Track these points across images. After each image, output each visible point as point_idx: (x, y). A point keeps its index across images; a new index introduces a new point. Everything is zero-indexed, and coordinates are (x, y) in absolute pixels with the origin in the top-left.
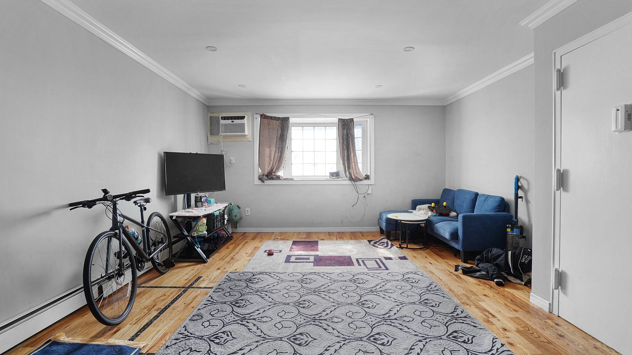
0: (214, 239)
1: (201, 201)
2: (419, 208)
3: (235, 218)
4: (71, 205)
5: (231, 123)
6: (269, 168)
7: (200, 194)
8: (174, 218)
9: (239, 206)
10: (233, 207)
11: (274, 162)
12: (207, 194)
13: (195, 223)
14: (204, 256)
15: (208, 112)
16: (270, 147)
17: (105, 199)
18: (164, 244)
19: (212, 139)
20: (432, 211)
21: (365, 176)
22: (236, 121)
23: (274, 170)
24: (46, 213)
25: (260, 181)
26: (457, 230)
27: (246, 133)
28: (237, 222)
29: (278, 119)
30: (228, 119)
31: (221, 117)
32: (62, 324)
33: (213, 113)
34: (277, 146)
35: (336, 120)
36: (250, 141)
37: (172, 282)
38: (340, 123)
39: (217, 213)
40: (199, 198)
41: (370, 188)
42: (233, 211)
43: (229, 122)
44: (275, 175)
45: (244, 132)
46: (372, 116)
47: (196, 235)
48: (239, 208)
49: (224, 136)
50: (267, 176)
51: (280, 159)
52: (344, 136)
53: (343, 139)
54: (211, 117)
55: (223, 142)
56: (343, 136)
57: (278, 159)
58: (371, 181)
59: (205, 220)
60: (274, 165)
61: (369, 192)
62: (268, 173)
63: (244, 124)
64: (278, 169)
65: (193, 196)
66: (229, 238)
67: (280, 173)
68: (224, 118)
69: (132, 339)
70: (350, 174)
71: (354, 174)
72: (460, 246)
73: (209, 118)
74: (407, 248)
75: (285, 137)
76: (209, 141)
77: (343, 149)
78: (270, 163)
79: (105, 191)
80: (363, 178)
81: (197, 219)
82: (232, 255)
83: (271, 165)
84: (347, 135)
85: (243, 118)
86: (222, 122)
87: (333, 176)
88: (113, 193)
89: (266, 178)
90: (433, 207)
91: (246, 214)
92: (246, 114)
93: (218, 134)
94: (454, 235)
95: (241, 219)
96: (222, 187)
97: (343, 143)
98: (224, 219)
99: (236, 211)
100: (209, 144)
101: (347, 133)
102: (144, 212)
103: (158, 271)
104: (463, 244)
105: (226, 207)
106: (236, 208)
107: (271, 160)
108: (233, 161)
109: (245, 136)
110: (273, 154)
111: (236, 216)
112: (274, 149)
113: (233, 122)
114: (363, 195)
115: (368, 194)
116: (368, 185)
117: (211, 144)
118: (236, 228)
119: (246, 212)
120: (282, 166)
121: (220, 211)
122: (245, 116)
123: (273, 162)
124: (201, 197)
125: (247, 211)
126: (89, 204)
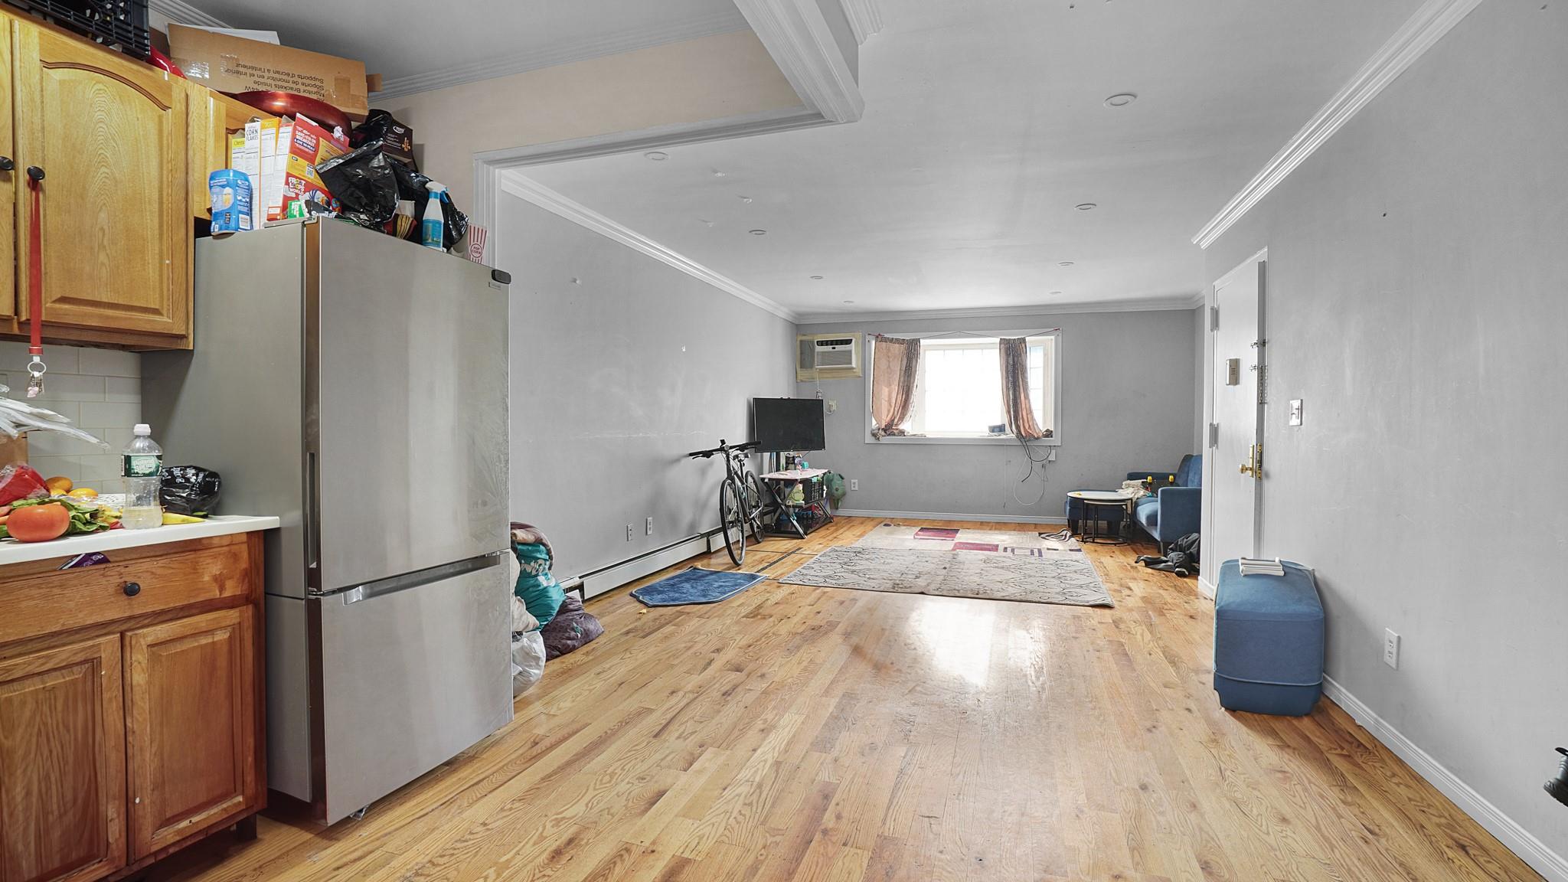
0: (807, 518)
1: (794, 463)
2: (1126, 485)
3: (835, 492)
4: (691, 455)
5: (831, 350)
6: (888, 418)
7: (792, 454)
8: (766, 480)
9: (843, 475)
10: (833, 476)
11: (896, 409)
12: (801, 454)
13: (789, 489)
14: (801, 531)
15: (797, 334)
16: (889, 385)
17: (721, 449)
18: (759, 507)
19: (804, 374)
20: (1147, 489)
21: (1046, 431)
22: (839, 348)
23: (896, 420)
24: (678, 460)
25: (873, 438)
26: (1157, 512)
27: (854, 365)
28: (838, 500)
29: (902, 342)
30: (827, 345)
31: (817, 342)
32: (685, 565)
33: (805, 335)
34: (901, 384)
35: (997, 340)
36: (860, 377)
37: (774, 548)
38: (1002, 346)
39: (814, 480)
40: (791, 459)
41: (1053, 452)
42: (833, 483)
43: (829, 348)
44: (897, 429)
45: (851, 364)
46: (1058, 332)
47: (791, 504)
48: (842, 478)
49: (821, 369)
50: (885, 430)
51: (905, 405)
52: (1009, 366)
53: (1007, 372)
54: (801, 341)
55: (819, 378)
56: (1007, 367)
57: (902, 404)
58: (1055, 440)
59: (800, 487)
60: (896, 413)
61: (1052, 458)
62: (886, 426)
63: (851, 351)
64: (902, 419)
65: (783, 455)
66: (828, 520)
67: (907, 426)
68: (821, 343)
69: (758, 572)
70: (1018, 427)
71: (1024, 427)
72: (1158, 530)
73: (798, 342)
74: (1093, 542)
75: (913, 370)
76: (799, 377)
77: (1008, 389)
78: (889, 411)
79: (723, 442)
80: (1041, 435)
81: (791, 483)
82: (835, 535)
83: (891, 414)
84: (1014, 365)
85: (848, 342)
86: (819, 349)
87: (993, 431)
88: (728, 443)
89: (883, 433)
90: (1150, 484)
91: (853, 489)
92: (853, 336)
93: (812, 366)
94: (1152, 519)
95: (844, 494)
96: (821, 445)
97: (1007, 377)
98: (823, 490)
99: (837, 483)
100: (798, 382)
101: (1014, 362)
102: (743, 468)
103: (756, 539)
104: (1161, 531)
105: (824, 474)
106: (837, 477)
107: (891, 406)
108: (834, 408)
109: (853, 368)
110: (894, 395)
111: (837, 490)
112: (897, 388)
113: (834, 348)
114: (1040, 464)
115: (1050, 461)
116: (1050, 446)
117: (802, 381)
118: (837, 509)
119: (852, 485)
120: (909, 415)
121: (819, 478)
122: (851, 340)
123: (894, 410)
124: (793, 457)
125: (854, 483)
126: (707, 454)
